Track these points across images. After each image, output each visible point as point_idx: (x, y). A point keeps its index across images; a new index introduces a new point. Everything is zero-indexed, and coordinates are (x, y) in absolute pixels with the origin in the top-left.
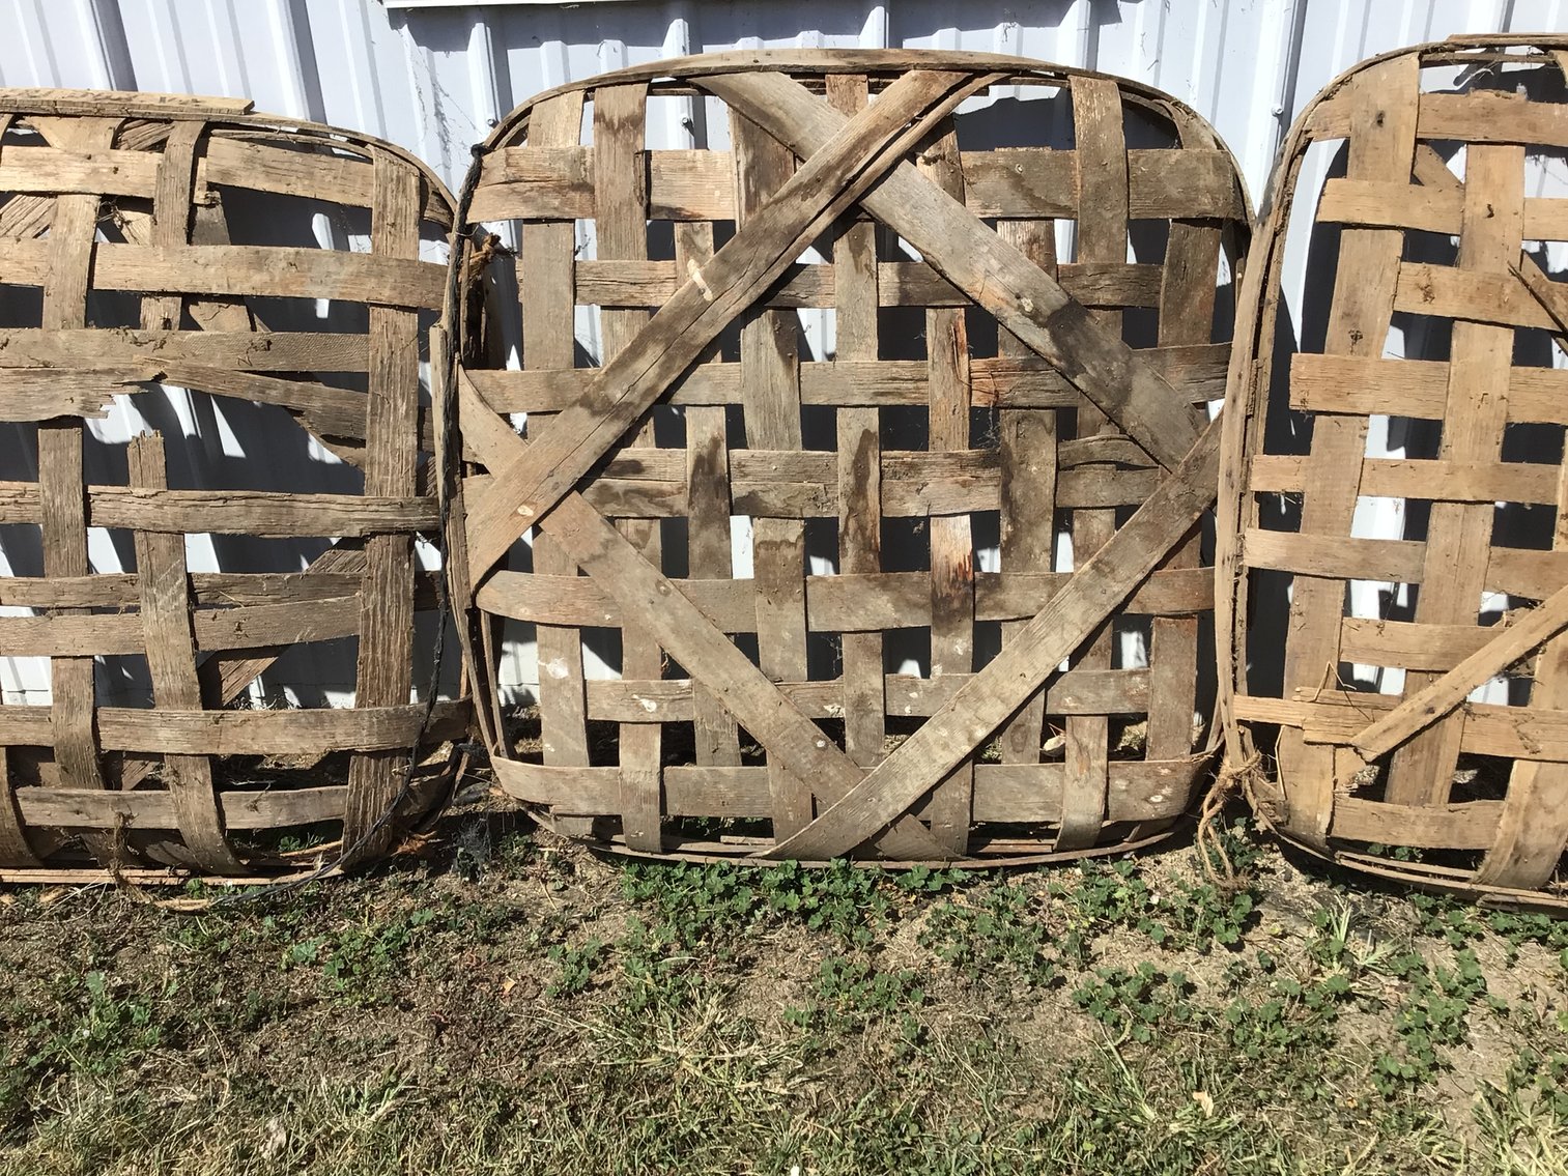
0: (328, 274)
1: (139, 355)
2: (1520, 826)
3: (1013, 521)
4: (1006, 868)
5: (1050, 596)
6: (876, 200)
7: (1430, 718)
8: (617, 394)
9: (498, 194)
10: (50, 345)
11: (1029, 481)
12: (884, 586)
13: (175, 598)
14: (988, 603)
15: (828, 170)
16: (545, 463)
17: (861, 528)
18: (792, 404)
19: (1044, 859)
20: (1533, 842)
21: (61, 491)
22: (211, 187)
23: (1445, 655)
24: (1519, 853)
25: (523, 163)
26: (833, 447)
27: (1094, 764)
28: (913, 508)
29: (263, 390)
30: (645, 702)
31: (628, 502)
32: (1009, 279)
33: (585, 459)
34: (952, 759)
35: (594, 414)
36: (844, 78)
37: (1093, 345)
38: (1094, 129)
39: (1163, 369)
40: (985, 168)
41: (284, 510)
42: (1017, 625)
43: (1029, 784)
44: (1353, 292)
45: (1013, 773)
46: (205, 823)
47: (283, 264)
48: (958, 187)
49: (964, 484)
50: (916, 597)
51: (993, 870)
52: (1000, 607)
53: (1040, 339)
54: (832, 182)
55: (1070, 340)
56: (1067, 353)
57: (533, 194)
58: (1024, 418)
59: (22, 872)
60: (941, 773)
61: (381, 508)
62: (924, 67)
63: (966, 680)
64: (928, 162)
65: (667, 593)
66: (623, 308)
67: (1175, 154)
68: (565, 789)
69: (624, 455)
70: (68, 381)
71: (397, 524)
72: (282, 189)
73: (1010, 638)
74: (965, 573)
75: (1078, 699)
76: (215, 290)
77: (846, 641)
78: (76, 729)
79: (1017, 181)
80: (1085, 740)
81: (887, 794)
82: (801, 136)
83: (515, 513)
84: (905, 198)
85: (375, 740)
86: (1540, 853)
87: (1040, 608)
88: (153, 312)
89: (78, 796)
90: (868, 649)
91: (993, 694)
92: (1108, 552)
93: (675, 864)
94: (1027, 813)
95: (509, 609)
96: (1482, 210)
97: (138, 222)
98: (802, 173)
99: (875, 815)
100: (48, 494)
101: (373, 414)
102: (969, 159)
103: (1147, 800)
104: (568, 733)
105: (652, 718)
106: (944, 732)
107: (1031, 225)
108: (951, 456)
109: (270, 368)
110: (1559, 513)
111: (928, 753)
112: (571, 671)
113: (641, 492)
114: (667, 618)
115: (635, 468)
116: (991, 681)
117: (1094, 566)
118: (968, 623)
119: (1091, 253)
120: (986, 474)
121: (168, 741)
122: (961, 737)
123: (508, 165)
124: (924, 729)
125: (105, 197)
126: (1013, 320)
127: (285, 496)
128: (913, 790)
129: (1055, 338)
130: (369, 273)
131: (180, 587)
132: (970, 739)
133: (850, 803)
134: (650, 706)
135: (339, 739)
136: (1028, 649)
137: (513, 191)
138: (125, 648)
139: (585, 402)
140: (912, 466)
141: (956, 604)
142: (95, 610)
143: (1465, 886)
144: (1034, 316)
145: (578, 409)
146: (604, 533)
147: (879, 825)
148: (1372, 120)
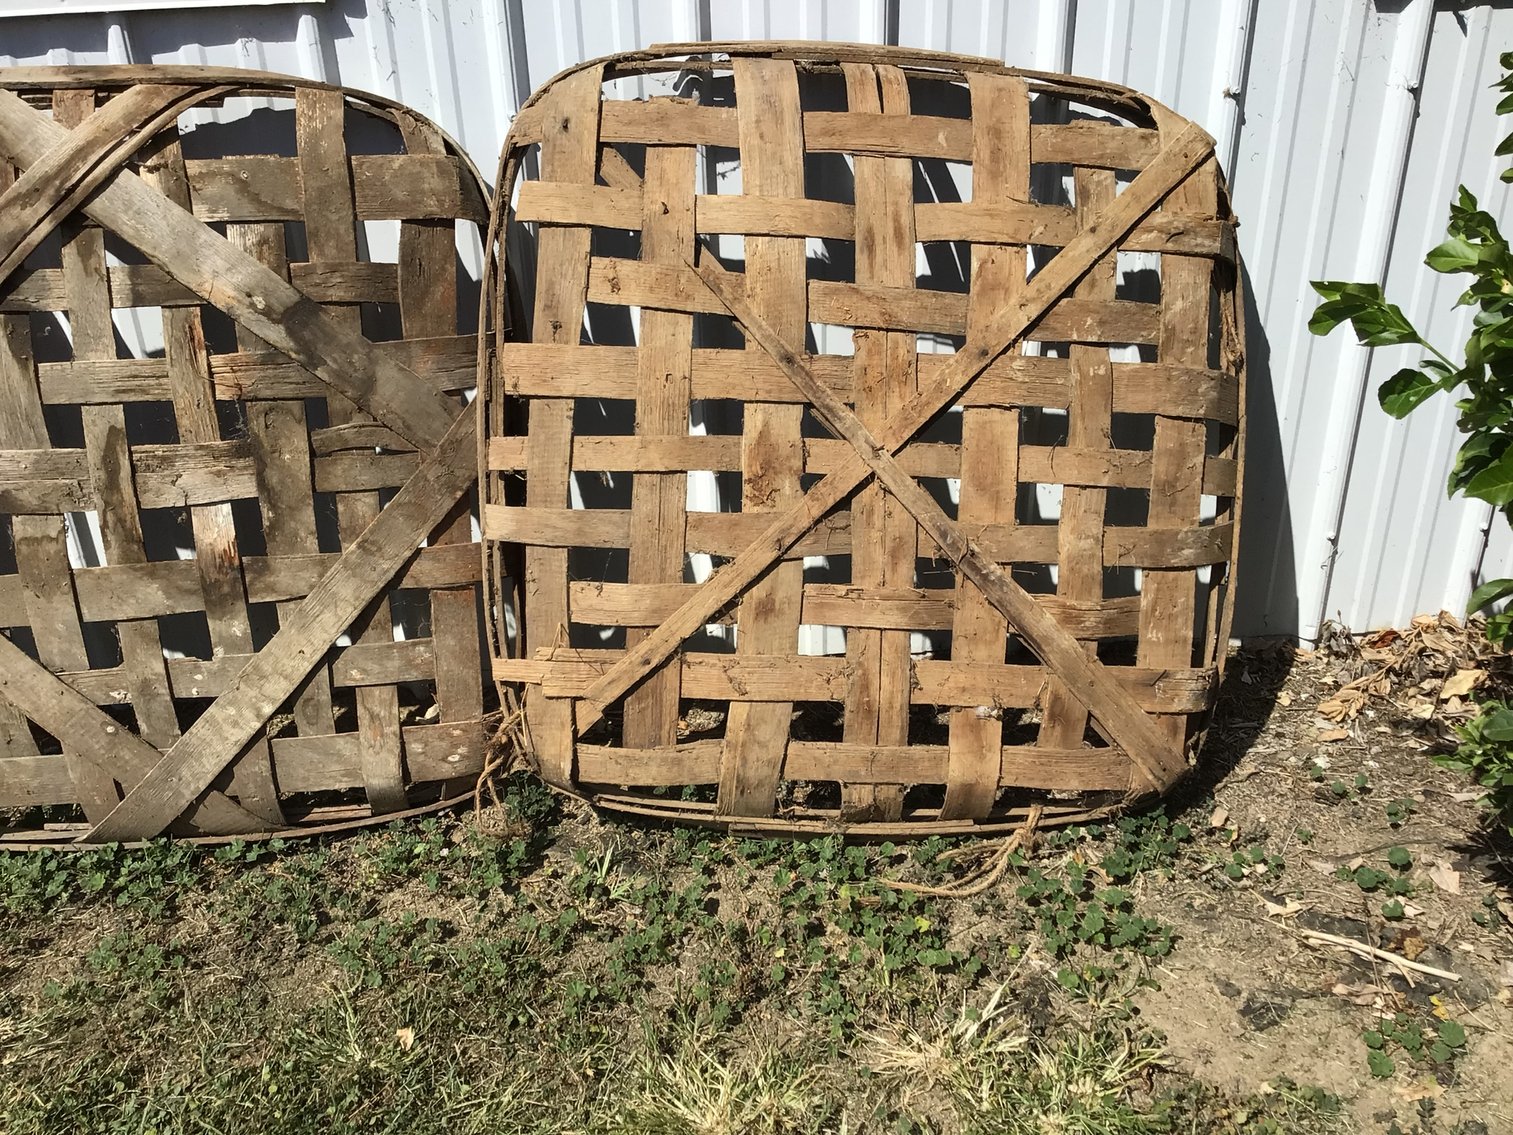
2: (738, 762)
3: (273, 507)
4: (327, 834)
5: (321, 576)
6: (98, 207)
7: (647, 669)
11: (284, 468)
12: (152, 575)
14: (259, 585)
15: (47, 180)
17: (120, 521)
18: (32, 403)
19: (362, 823)
20: (753, 774)
23: (654, 611)
24: (743, 786)
26: (83, 446)
27: (387, 730)
28: (171, 499)
32: (237, 278)
34: (243, 735)
36: (71, 93)
37: (330, 338)
38: (315, 137)
39: (409, 360)
40: (212, 175)
42: (292, 605)
43: (327, 754)
44: (551, 285)
45: (310, 745)
48: (183, 193)
49: (219, 474)
50: (188, 584)
51: (315, 838)
52: (271, 589)
53: (276, 334)
54: (51, 191)
55: (307, 335)
56: (304, 347)
58: (271, 409)
60: (235, 751)
62: (150, 81)
63: (249, 658)
64: (151, 170)
67: (398, 160)
73: (286, 616)
74: (231, 559)
75: (364, 671)
77: (120, 627)
79: (243, 187)
80: (376, 709)
81: (185, 772)
82: (22, 148)
84: (128, 205)
86: (760, 784)
87: (312, 587)
90: (145, 636)
91: (275, 671)
92: (372, 532)
94: (331, 781)
96: (659, 208)
98: (17, 186)
99: (178, 794)
102: (194, 167)
103: (444, 760)
106: (232, 711)
107: (261, 228)
108: (201, 447)
110: (745, 477)
111: (219, 731)
116: (271, 659)
117: (359, 546)
118: (241, 606)
119: (321, 254)
120: (241, 463)
122: (249, 714)
124: (212, 709)
126: (245, 317)
128: (211, 767)
129: (290, 332)
132: (258, 716)
133: (150, 784)
136: (304, 628)
140: (164, 459)
141: (226, 589)
143: (710, 818)
144: (267, 312)
147: (184, 804)
148: (559, 126)
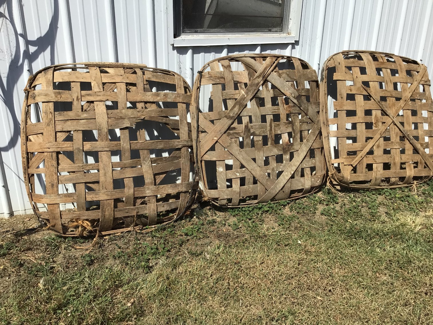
0: (171, 97)
1: (139, 114)
2: (376, 175)
3: (294, 133)
4: (295, 199)
5: (301, 146)
6: (268, 78)
7: (362, 158)
8: (231, 115)
9: (207, 80)
10: (121, 113)
11: (296, 126)
12: (276, 147)
13: (149, 163)
14: (292, 148)
15: (261, 74)
16: (219, 129)
17: (272, 137)
18: (259, 115)
19: (300, 197)
20: (378, 177)
21: (125, 143)
22: (147, 81)
23: (362, 148)
24: (376, 179)
25: (211, 74)
26: (266, 122)
27: (309, 176)
28: (279, 132)
29: (162, 120)
30: (237, 174)
31: (233, 135)
32: (290, 91)
33: (226, 127)
34: (288, 178)
35: (228, 119)
36: (258, 58)
37: (303, 102)
38: (297, 66)
39: (312, 106)
40: (283, 73)
41: (167, 143)
42: (296, 152)
43: (299, 182)
44: (340, 91)
45: (297, 180)
46: (154, 210)
47: (163, 95)
48: (280, 75)
49: (287, 127)
50: (280, 149)
51: (293, 200)
52: (293, 149)
53: (295, 101)
54: (262, 76)
55: (300, 101)
56: (299, 104)
57: (214, 79)
58: (294, 115)
59: (107, 232)
60: (287, 181)
61: (184, 142)
62: (270, 56)
63: (289, 163)
64: (275, 72)
65: (241, 152)
66: (231, 99)
67: (309, 70)
68: (222, 194)
69: (232, 126)
70: (126, 120)
71: (187, 145)
72: (160, 81)
73: (295, 154)
74: (288, 143)
75: (306, 165)
76: (151, 101)
77: (270, 158)
78: (130, 193)
79: (288, 75)
80: (307, 172)
81: (278, 186)
82: (255, 68)
83: (213, 139)
84: (273, 78)
85: (185, 189)
86: (379, 179)
87: (299, 148)
88: (139, 106)
89: (128, 208)
90: (274, 159)
91: (294, 165)
92: (308, 138)
93: (239, 208)
94: (299, 187)
95: (211, 159)
96: (356, 77)
97: (133, 88)
98: (257, 75)
99: (276, 191)
100: (123, 143)
101: (181, 123)
102: (280, 71)
103: (317, 182)
104: (223, 182)
105: (238, 177)
106: (287, 173)
107: (291, 82)
108: (284, 122)
109: (162, 116)
110: (373, 123)
111: (284, 177)
112: (223, 169)
113: (236, 133)
114: (241, 156)
115: (234, 128)
116: (293, 163)
117: (306, 140)
118: (289, 153)
119: (300, 87)
120: (289, 125)
121: (148, 193)
122: (289, 174)
123: (209, 74)
124: (283, 173)
125: (126, 83)
126: (292, 98)
127: (167, 140)
128: (282, 185)
129: (297, 101)
130: (178, 96)
131: (150, 160)
132: (291, 174)
133: (272, 189)
134: (238, 174)
135: (180, 189)
136: (298, 156)
137: (210, 79)
138: (140, 174)
139: (226, 117)
140: (278, 125)
141: (287, 149)
142: (132, 167)
143: (368, 187)
144: (294, 97)
145: (225, 118)
146: (230, 141)
147: (276, 193)
148: (338, 64)
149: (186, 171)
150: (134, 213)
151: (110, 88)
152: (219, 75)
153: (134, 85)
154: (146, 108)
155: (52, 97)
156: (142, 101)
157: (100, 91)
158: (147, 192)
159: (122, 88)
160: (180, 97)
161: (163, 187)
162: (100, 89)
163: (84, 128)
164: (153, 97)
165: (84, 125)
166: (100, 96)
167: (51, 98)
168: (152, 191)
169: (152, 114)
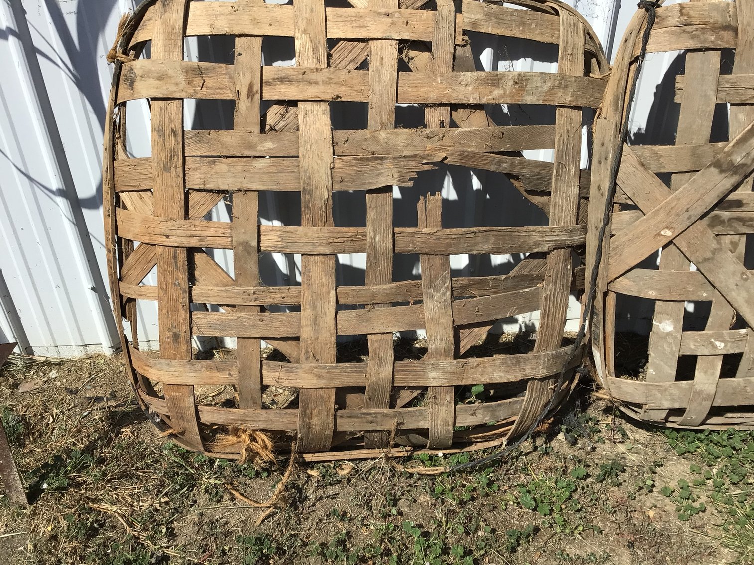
0: (537, 88)
1: (429, 146)
8: (738, 159)
9: (672, 33)
10: (375, 140)
13: (444, 294)
16: (684, 203)
21: (379, 233)
22: (465, 32)
25: (692, 13)
29: (500, 163)
30: (717, 344)
31: (731, 226)
33: (712, 199)
35: (722, 171)
41: (507, 238)
46: (446, 423)
47: (511, 82)
57: (698, 33)
59: (317, 455)
61: (560, 234)
65: (746, 280)
66: (745, 104)
68: (659, 395)
69: (732, 196)
70: (388, 164)
71: (567, 243)
72: (509, 34)
76: (472, 101)
78: (382, 376)
83: (659, 235)
85: (545, 371)
88: (433, 117)
89: (374, 413)
93: (701, 431)
95: (640, 292)
97: (419, 58)
100: (372, 234)
101: (557, 175)
104: (666, 364)
105: (720, 352)
109: (502, 150)
112: (675, 327)
113: (739, 219)
114: (744, 294)
115: (738, 204)
121: (434, 379)
123: (682, 14)
125: (401, 42)
127: (508, 229)
130: (559, 86)
131: (447, 288)
134: (720, 345)
135: (528, 372)
137: (684, 31)
139: (717, 164)
142: (394, 304)
145: (712, 169)
146: (714, 245)
149: (554, 319)
150: (391, 425)
151: (350, 57)
152: (716, 18)
153: (424, 46)
154: (453, 124)
155: (177, 84)
156: (444, 101)
157: (317, 69)
158: (432, 375)
159: (386, 60)
160: (566, 87)
161: (478, 365)
162: (319, 61)
163: (263, 183)
164: (481, 88)
165: (264, 174)
166: (317, 83)
167: (174, 88)
168: (445, 373)
169: (469, 146)
